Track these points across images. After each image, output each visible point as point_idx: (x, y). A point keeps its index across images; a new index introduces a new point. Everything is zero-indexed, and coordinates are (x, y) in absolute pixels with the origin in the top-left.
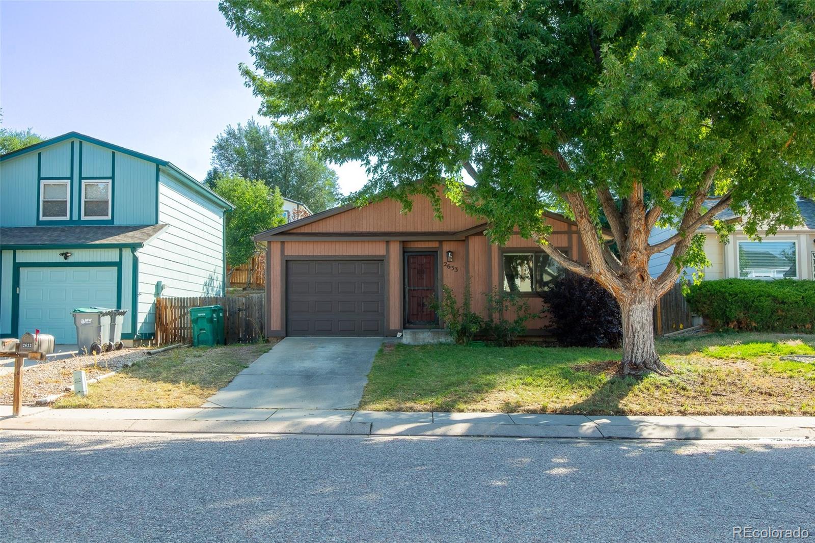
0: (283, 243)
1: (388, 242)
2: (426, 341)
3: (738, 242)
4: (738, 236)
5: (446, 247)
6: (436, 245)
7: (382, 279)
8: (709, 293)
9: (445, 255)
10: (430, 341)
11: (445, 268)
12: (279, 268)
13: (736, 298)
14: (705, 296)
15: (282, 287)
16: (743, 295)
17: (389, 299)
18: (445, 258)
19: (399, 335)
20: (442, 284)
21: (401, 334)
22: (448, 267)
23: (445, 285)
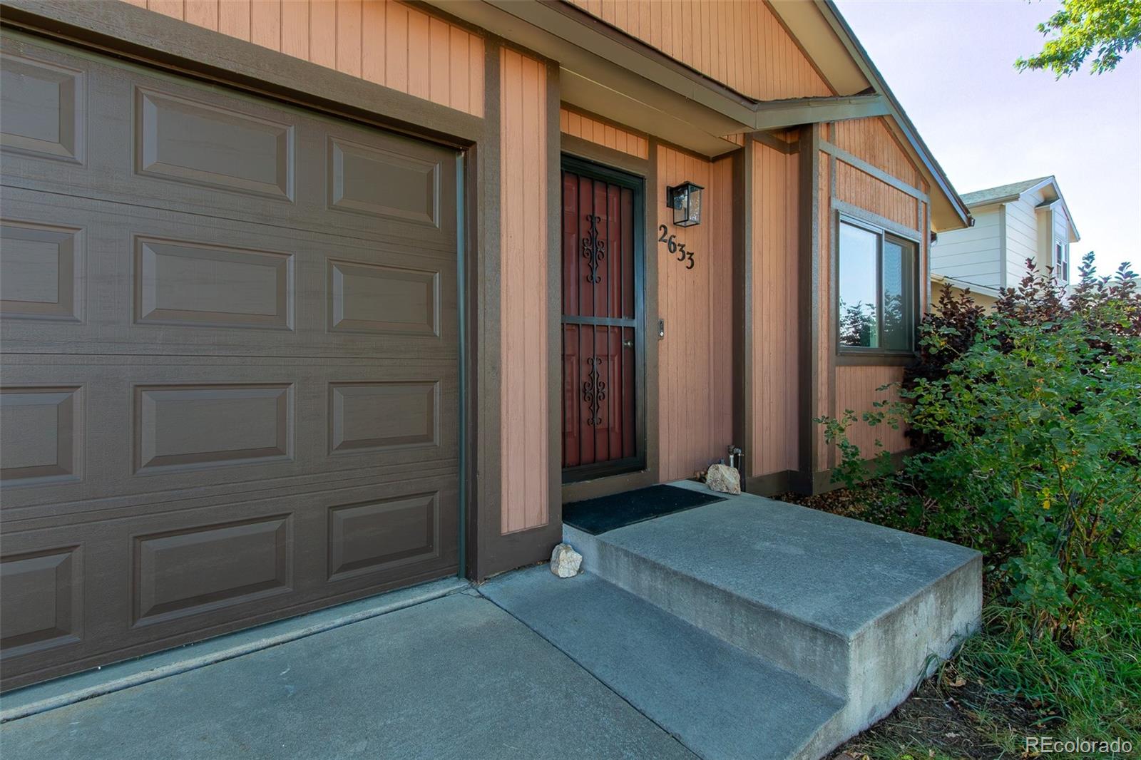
5: (667, 168)
6: (637, 149)
9: (663, 195)
11: (663, 247)
17: (497, 369)
18: (663, 214)
19: (567, 563)
20: (656, 311)
21: (578, 558)
22: (672, 247)
23: (663, 313)
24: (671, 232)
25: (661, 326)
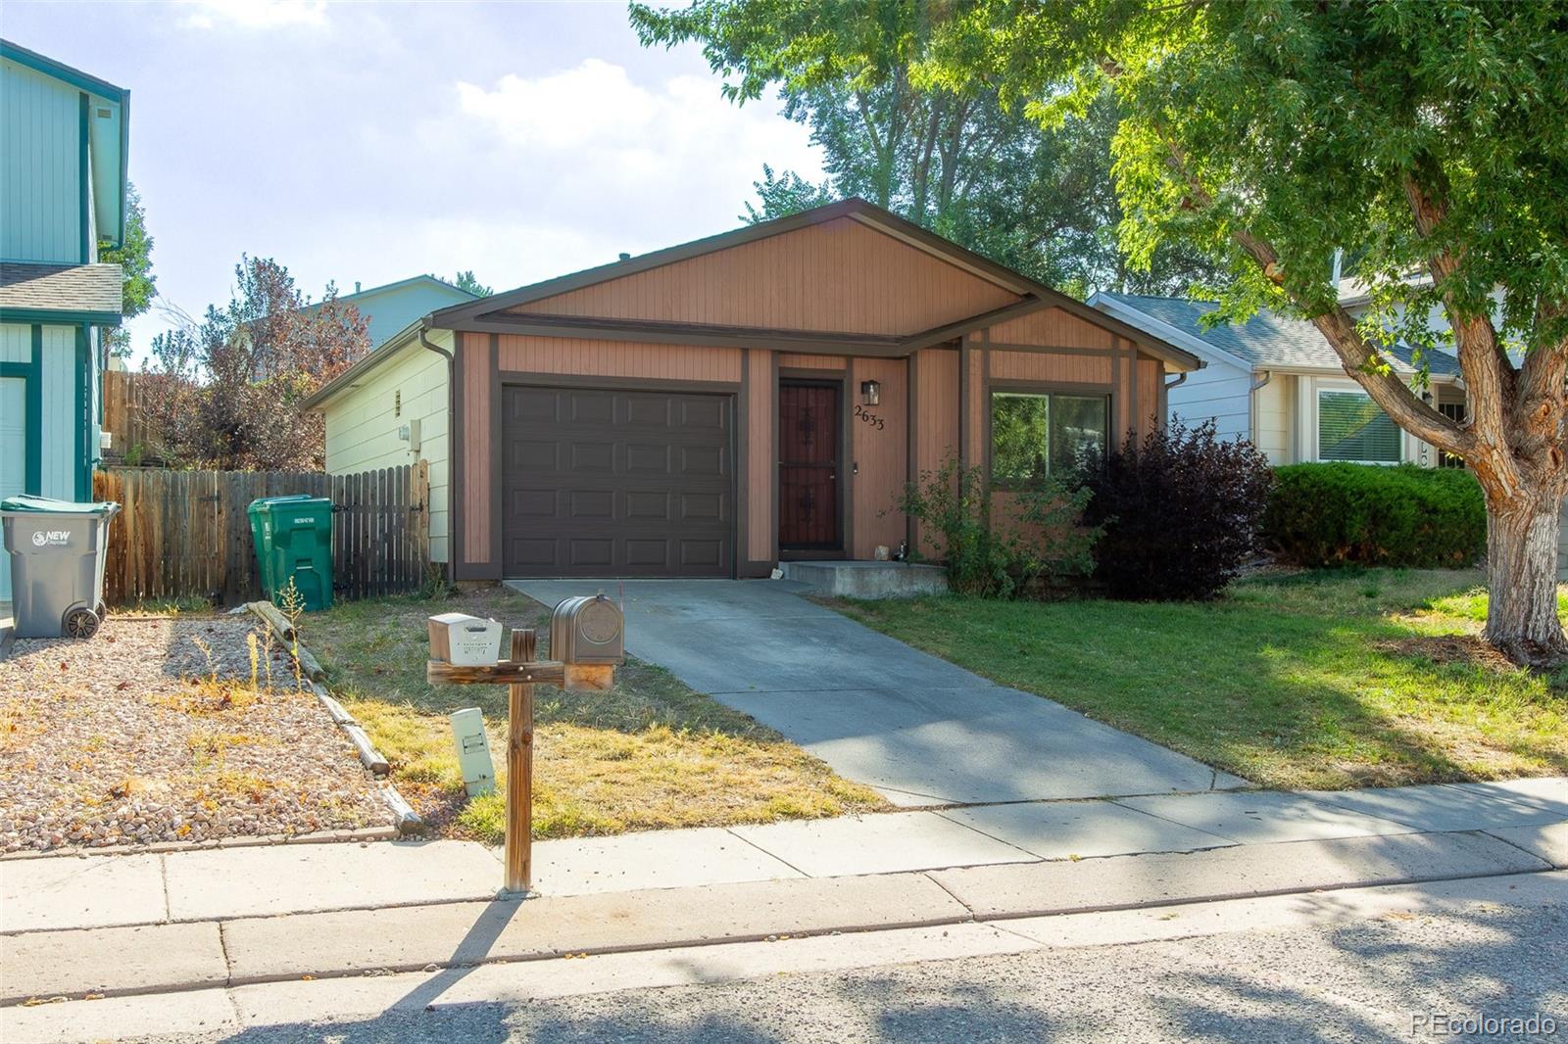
0: (494, 337)
1: (745, 351)
2: (885, 590)
3: (1319, 390)
4: (1319, 379)
5: (861, 371)
6: (837, 364)
7: (730, 439)
8: (1315, 490)
9: (857, 388)
10: (894, 590)
11: (858, 420)
12: (485, 403)
13: (1363, 500)
14: (1305, 495)
15: (492, 454)
16: (1374, 496)
17: (746, 490)
18: (857, 398)
19: (776, 574)
20: (852, 458)
21: (781, 573)
22: (865, 417)
23: (857, 458)
24: (864, 409)
25: (855, 467)
